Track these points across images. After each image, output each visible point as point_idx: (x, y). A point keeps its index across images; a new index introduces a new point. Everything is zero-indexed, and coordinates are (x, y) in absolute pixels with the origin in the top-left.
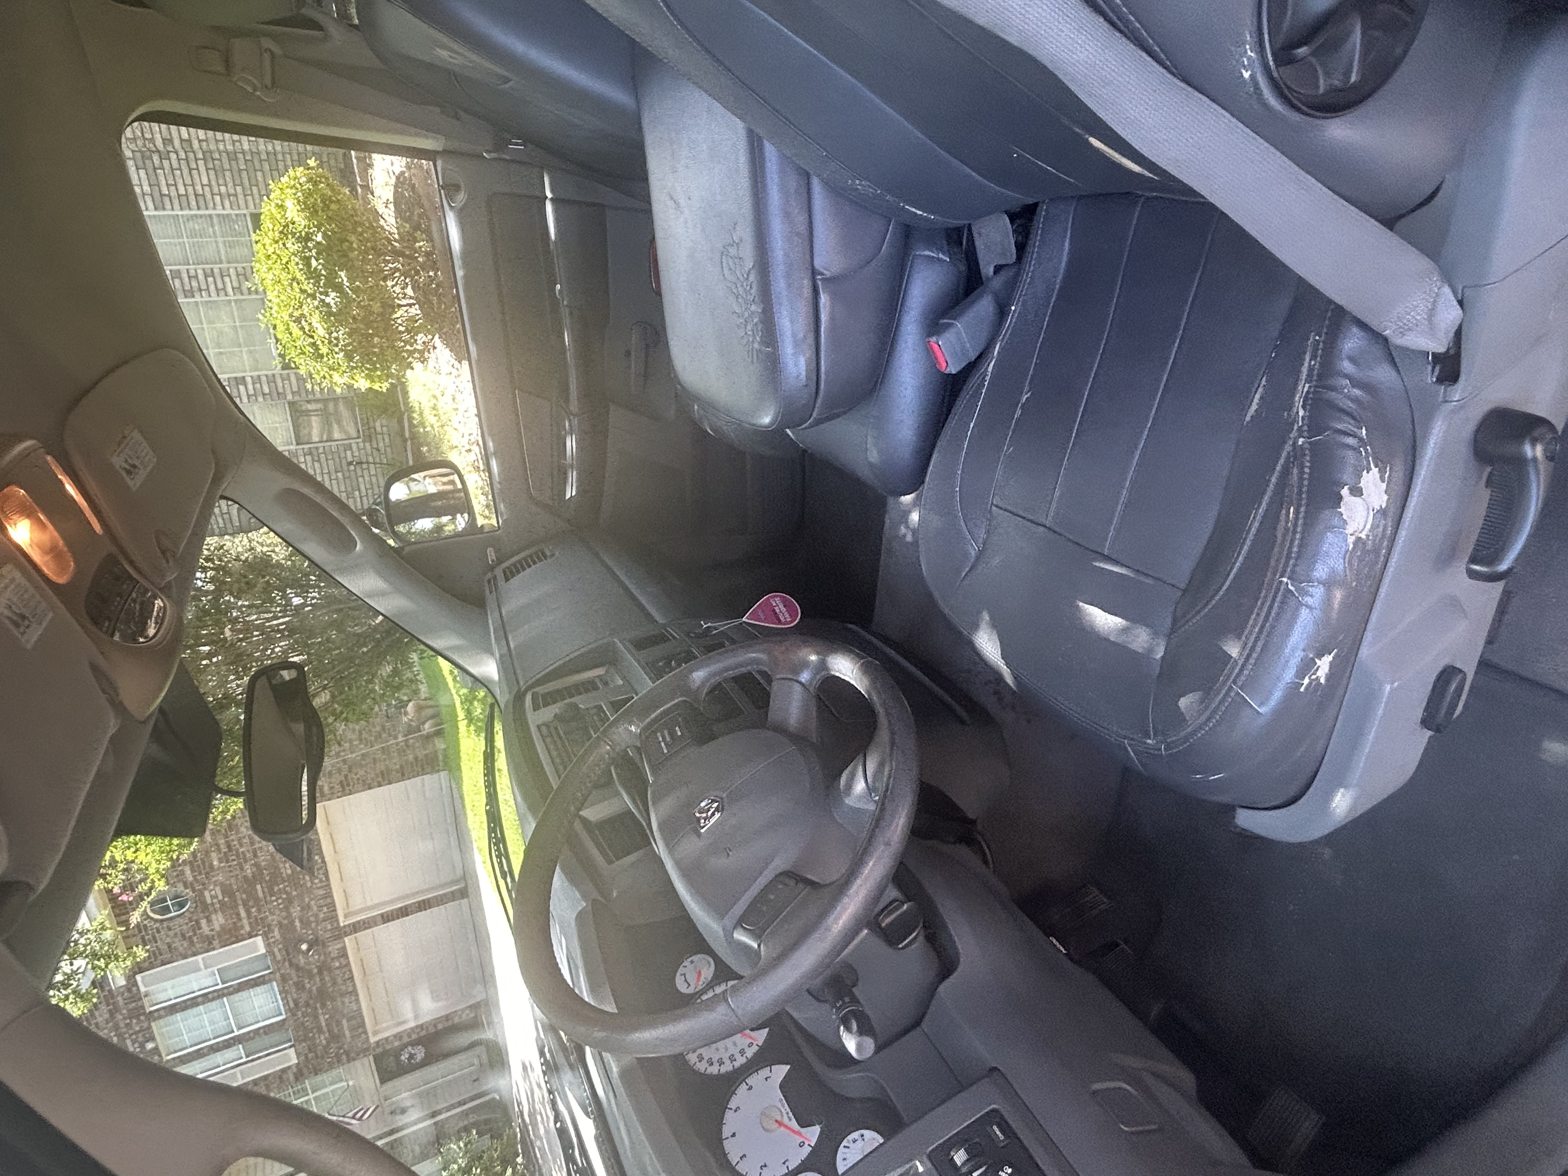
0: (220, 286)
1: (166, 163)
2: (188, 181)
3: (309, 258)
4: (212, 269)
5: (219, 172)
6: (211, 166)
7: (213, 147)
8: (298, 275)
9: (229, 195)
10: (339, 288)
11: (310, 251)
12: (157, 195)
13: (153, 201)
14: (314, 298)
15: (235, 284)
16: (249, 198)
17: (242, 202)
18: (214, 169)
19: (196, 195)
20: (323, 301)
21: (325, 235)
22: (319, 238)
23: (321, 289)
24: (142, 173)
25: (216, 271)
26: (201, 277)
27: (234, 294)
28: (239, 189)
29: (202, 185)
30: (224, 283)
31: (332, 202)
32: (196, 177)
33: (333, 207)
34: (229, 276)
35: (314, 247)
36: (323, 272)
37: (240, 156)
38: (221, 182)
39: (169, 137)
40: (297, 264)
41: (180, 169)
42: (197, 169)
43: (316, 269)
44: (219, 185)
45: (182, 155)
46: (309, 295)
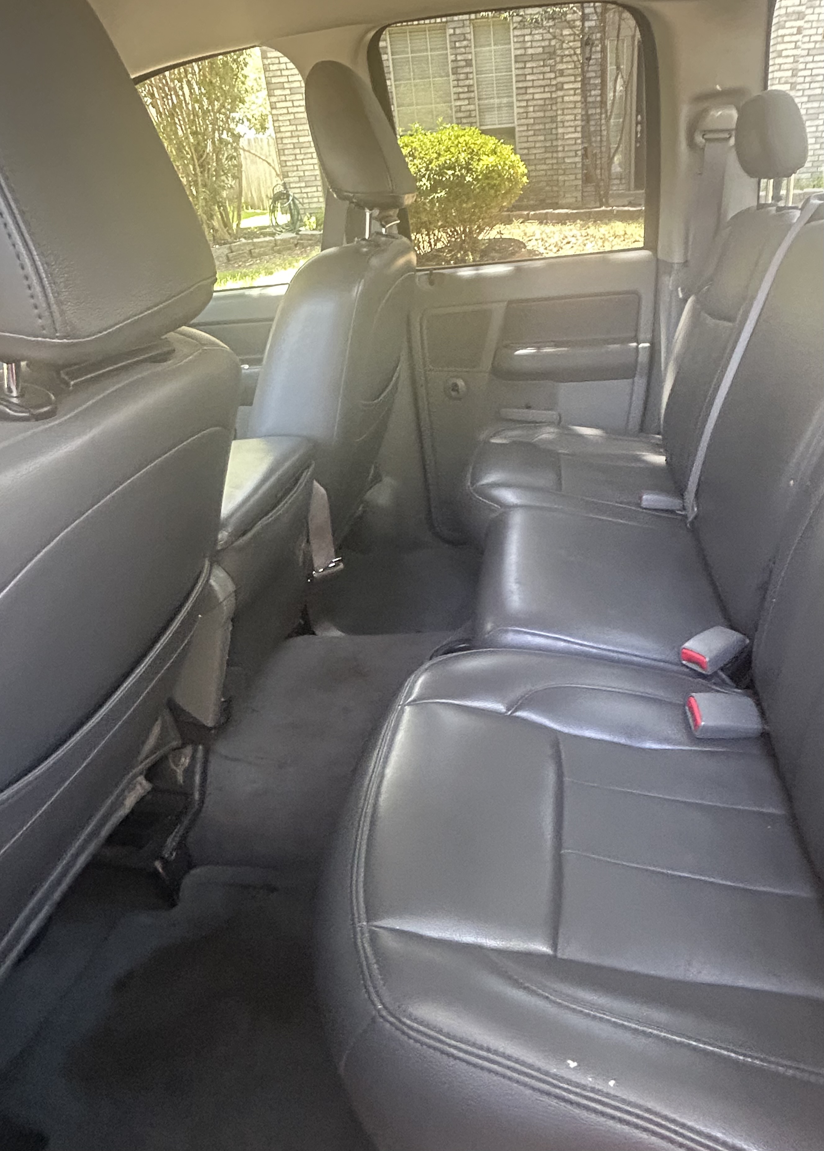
0: (462, 96)
1: (548, 69)
2: (536, 83)
3: (454, 169)
4: (473, 91)
5: (543, 108)
6: (547, 102)
7: (559, 105)
8: (442, 159)
9: (527, 112)
10: (433, 189)
11: (459, 171)
12: (526, 58)
13: (521, 55)
14: (427, 170)
15: (463, 108)
16: (525, 128)
17: (523, 121)
18: (545, 105)
19: (526, 88)
20: (424, 176)
21: (470, 184)
22: (468, 179)
23: (432, 175)
24: (540, 50)
25: (472, 95)
26: (467, 82)
27: (456, 106)
28: (532, 121)
29: (533, 94)
30: (464, 99)
31: (496, 191)
32: (539, 90)
33: (492, 192)
34: (469, 104)
35: (462, 174)
36: (444, 179)
37: (554, 125)
38: (536, 108)
39: (565, 74)
40: (450, 160)
41: (543, 79)
42: (544, 92)
43: (447, 174)
44: (534, 106)
45: (554, 82)
46: (428, 165)
